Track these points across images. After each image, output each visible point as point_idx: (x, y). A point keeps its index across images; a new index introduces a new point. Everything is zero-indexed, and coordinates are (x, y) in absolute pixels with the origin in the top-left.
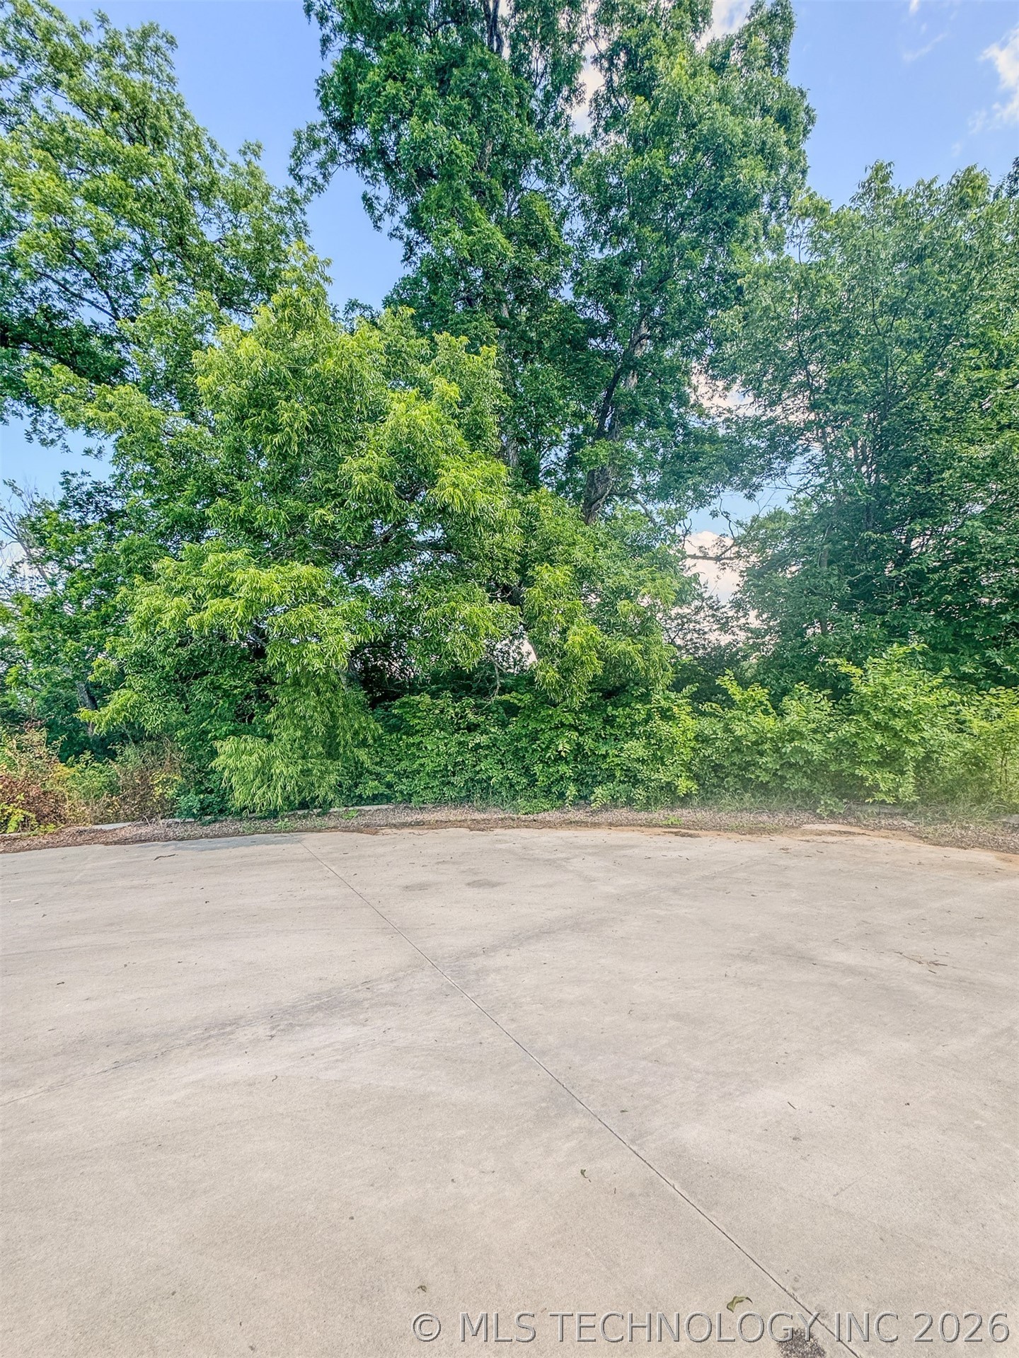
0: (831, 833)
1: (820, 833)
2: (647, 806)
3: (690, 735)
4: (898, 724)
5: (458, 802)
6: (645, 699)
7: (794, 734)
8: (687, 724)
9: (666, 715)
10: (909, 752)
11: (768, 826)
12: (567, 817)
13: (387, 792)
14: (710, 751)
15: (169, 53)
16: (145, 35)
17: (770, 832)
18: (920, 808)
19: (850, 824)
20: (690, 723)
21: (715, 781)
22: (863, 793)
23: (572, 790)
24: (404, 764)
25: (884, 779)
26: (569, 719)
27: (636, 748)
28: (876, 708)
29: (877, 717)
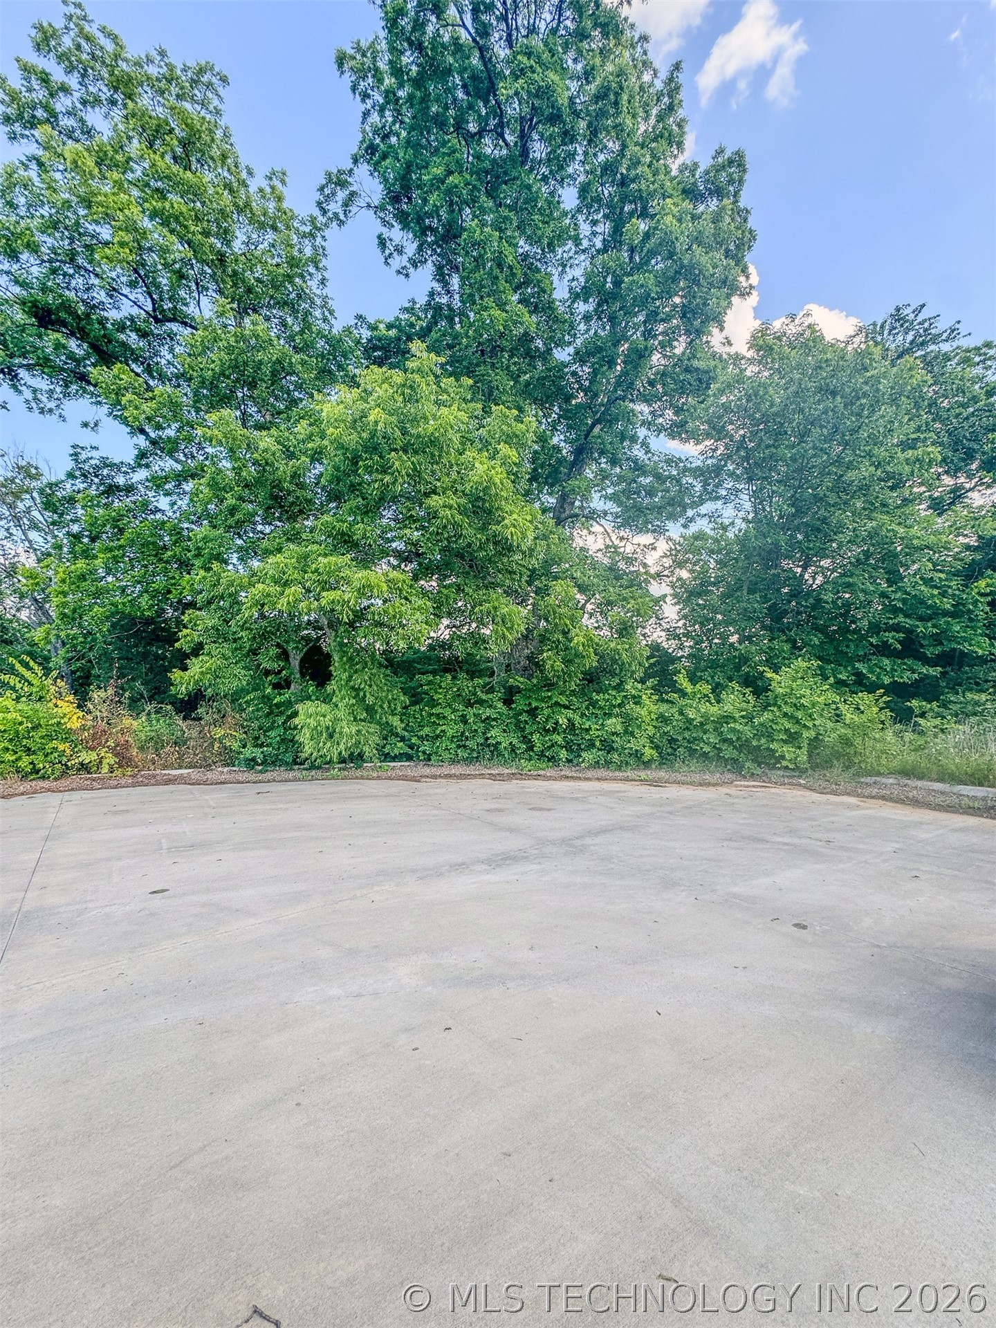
0: (754, 786)
1: (748, 787)
2: (619, 768)
3: (654, 716)
4: (799, 714)
5: (469, 761)
6: (619, 687)
7: (728, 718)
8: (648, 708)
9: (637, 700)
10: (805, 734)
11: (712, 781)
12: (563, 773)
13: (410, 751)
14: (669, 728)
15: (221, 90)
16: (201, 71)
17: (714, 785)
18: (810, 772)
19: (764, 781)
20: (654, 708)
21: (669, 750)
22: (773, 761)
23: (563, 754)
24: (427, 730)
25: (788, 751)
26: (563, 700)
27: (614, 724)
28: (786, 703)
29: (786, 709)
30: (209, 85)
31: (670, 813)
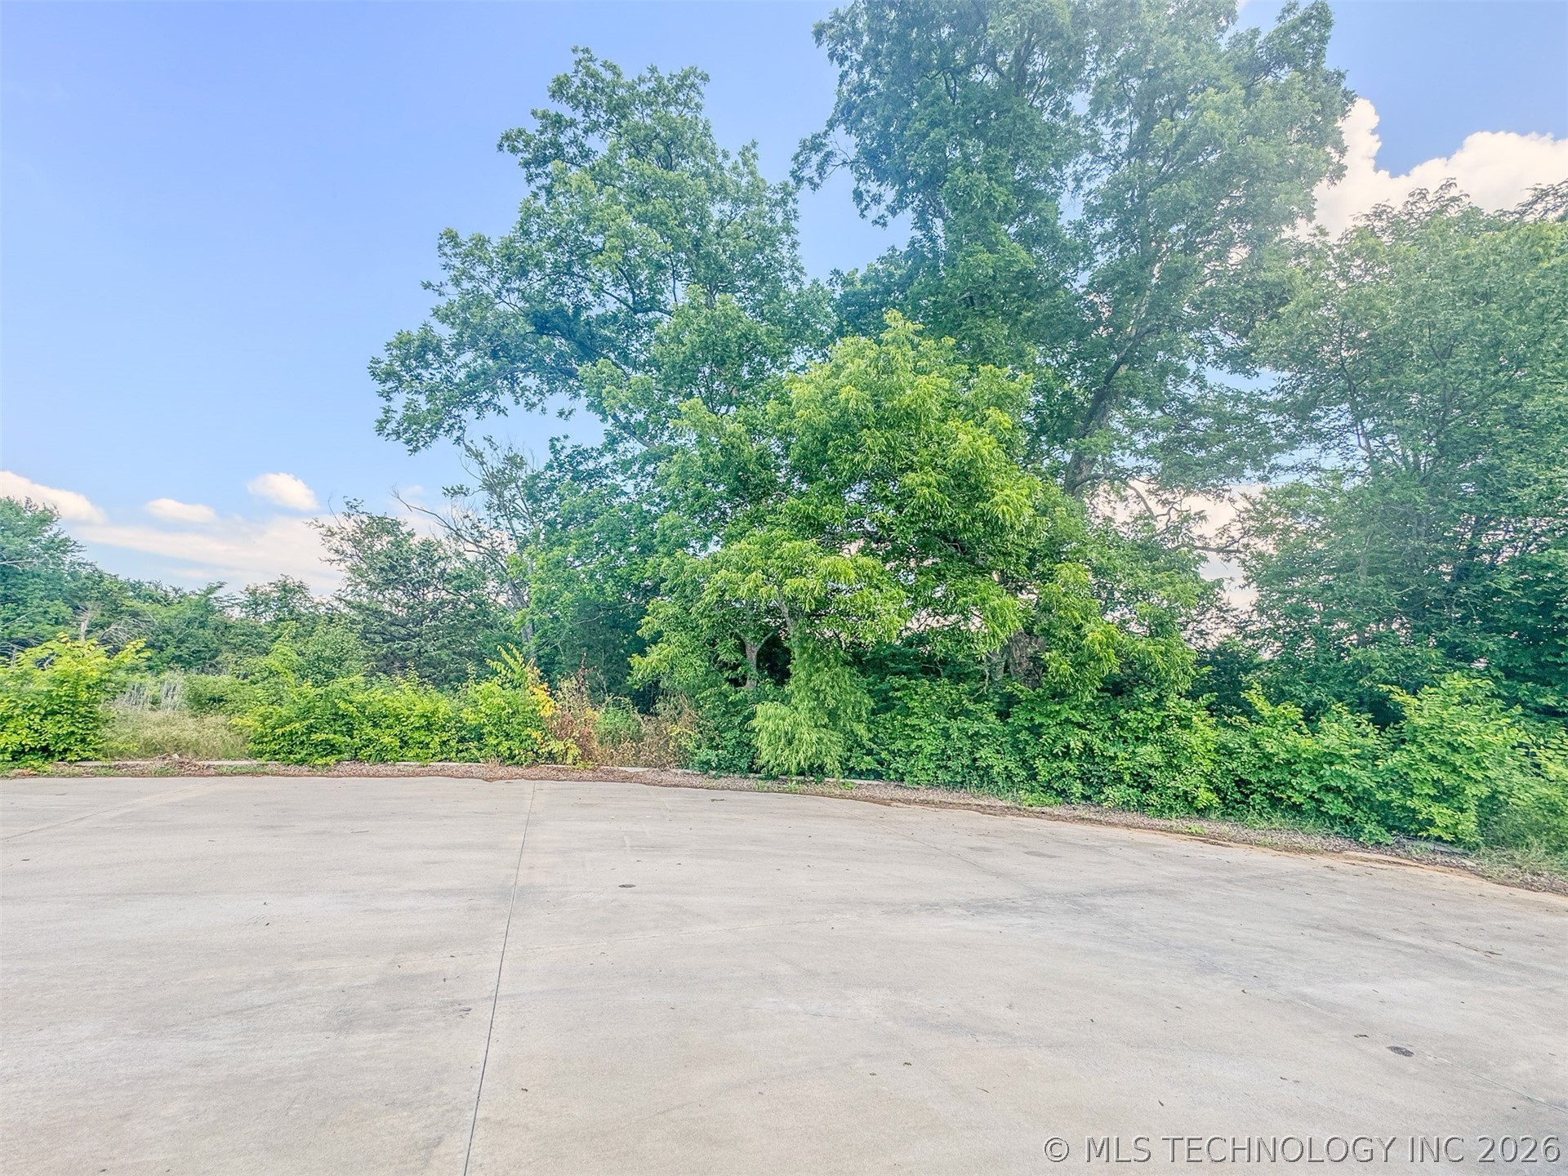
0: (1377, 861)
1: (1367, 860)
2: (1160, 813)
3: (1210, 746)
4: (1457, 759)
5: (952, 786)
6: (1158, 703)
7: (1332, 757)
8: (1203, 734)
9: (1185, 724)
10: (1471, 790)
11: (1306, 846)
12: (1077, 813)
13: (879, 768)
14: (1235, 765)
15: (702, 89)
16: (686, 77)
17: (1309, 852)
18: (1483, 849)
19: (1398, 855)
20: (1211, 734)
21: (1238, 796)
22: (1414, 827)
23: (1077, 788)
24: (900, 744)
25: (1441, 814)
26: (1077, 717)
27: (1150, 753)
28: (1432, 740)
29: (1432, 749)
30: (693, 85)
31: (1229, 881)
